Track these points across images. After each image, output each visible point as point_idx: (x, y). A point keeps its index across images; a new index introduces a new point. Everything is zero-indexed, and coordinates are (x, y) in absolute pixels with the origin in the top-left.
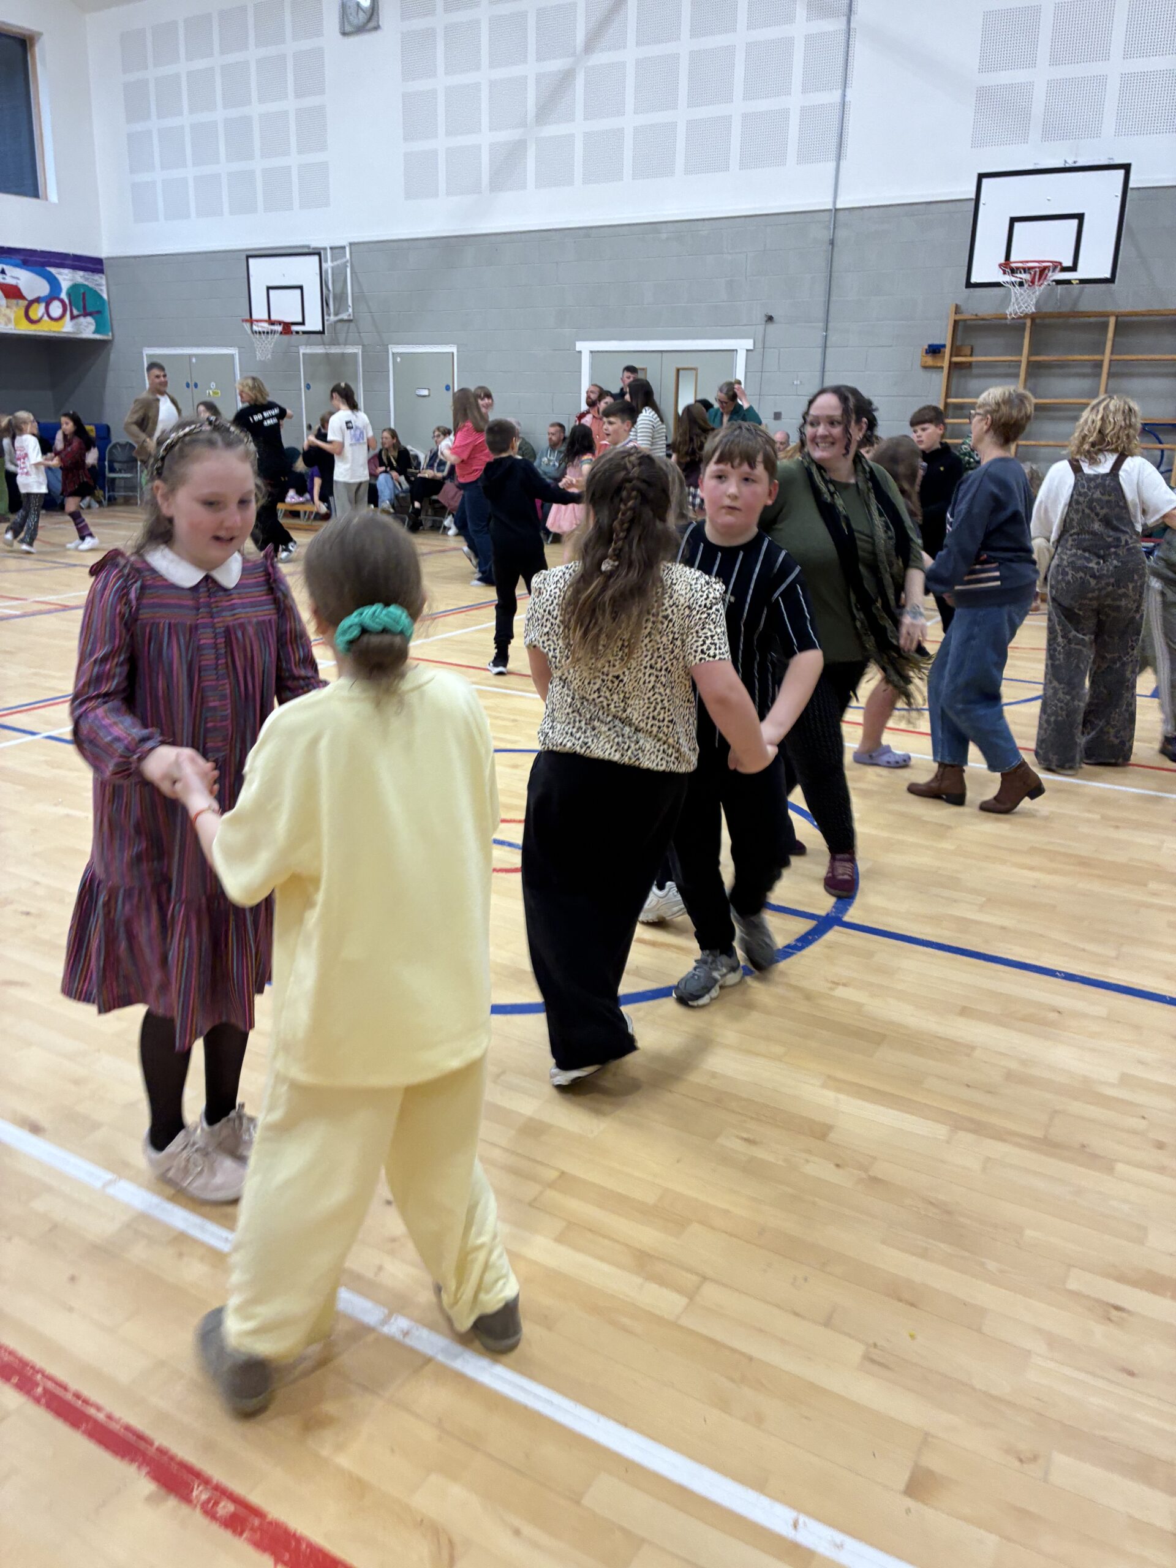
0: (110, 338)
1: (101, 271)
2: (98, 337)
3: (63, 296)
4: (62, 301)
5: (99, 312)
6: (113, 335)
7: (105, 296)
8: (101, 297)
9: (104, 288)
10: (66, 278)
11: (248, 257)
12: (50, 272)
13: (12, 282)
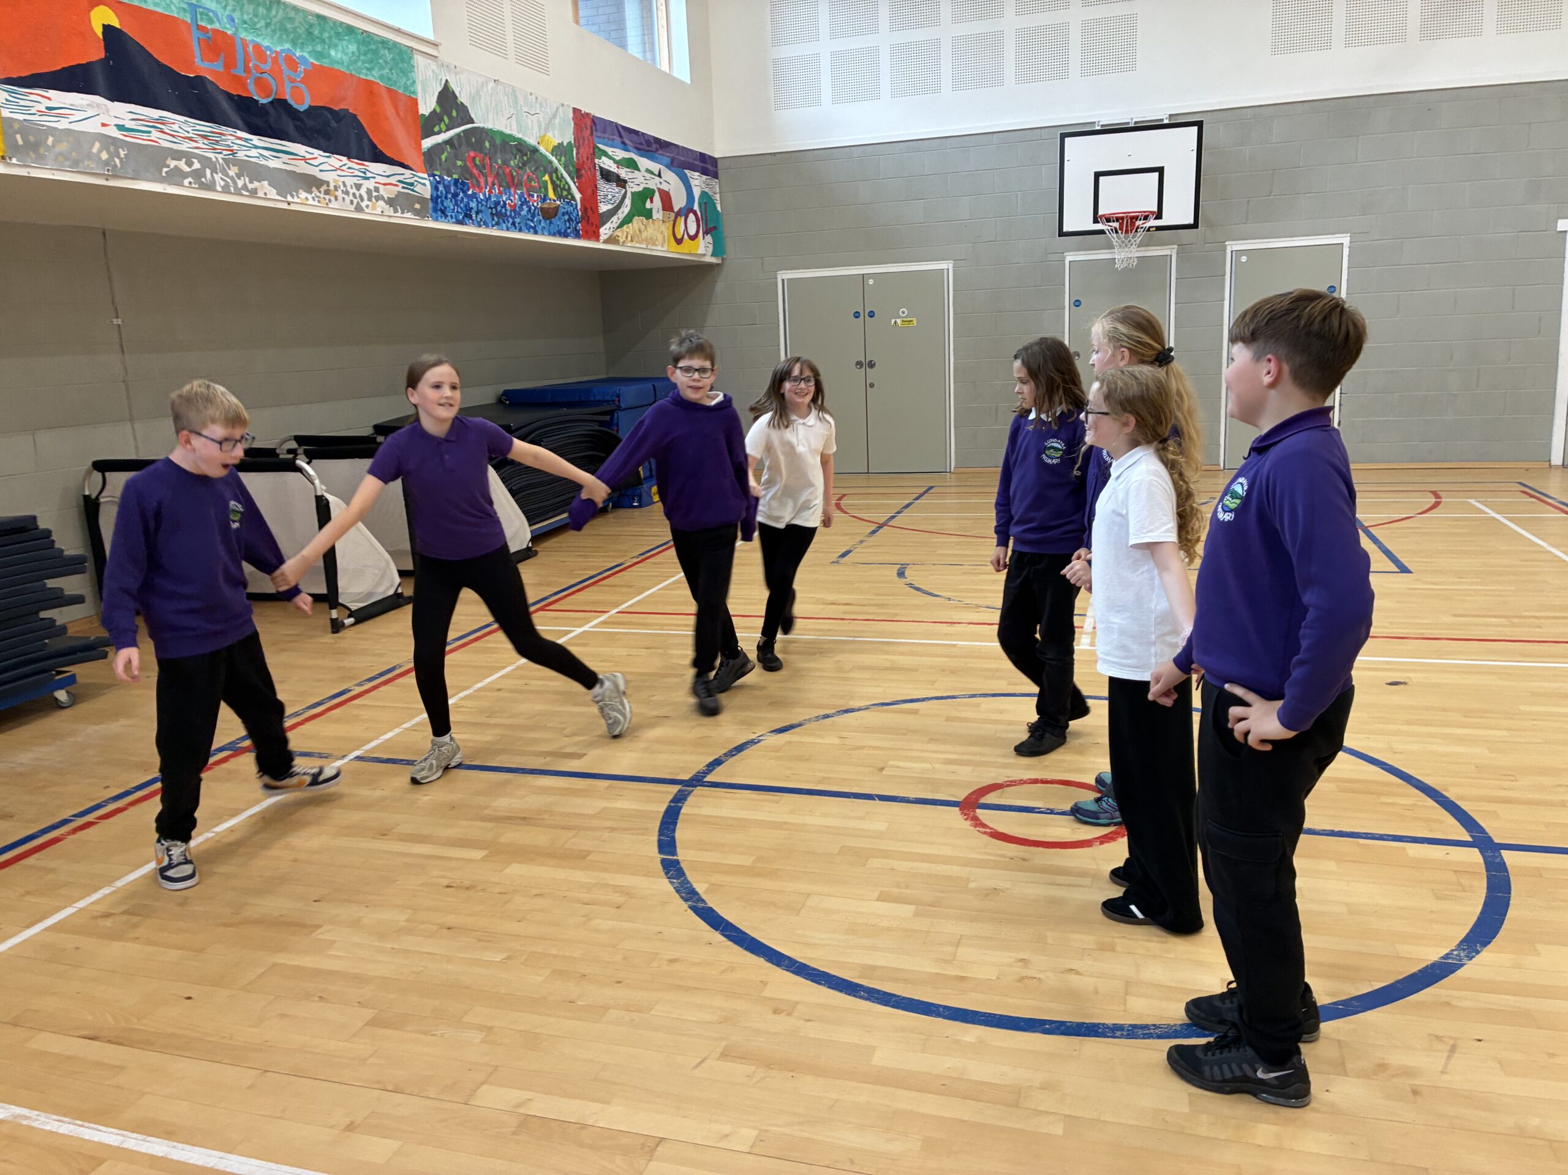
0: (719, 262)
1: (715, 176)
2: (714, 260)
3: (696, 207)
4: (695, 213)
5: (715, 228)
6: (723, 259)
7: (719, 208)
8: (715, 208)
9: (718, 197)
10: (697, 180)
11: (1063, 136)
12: (686, 174)
13: (665, 187)
